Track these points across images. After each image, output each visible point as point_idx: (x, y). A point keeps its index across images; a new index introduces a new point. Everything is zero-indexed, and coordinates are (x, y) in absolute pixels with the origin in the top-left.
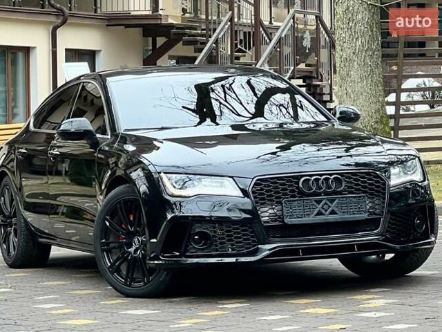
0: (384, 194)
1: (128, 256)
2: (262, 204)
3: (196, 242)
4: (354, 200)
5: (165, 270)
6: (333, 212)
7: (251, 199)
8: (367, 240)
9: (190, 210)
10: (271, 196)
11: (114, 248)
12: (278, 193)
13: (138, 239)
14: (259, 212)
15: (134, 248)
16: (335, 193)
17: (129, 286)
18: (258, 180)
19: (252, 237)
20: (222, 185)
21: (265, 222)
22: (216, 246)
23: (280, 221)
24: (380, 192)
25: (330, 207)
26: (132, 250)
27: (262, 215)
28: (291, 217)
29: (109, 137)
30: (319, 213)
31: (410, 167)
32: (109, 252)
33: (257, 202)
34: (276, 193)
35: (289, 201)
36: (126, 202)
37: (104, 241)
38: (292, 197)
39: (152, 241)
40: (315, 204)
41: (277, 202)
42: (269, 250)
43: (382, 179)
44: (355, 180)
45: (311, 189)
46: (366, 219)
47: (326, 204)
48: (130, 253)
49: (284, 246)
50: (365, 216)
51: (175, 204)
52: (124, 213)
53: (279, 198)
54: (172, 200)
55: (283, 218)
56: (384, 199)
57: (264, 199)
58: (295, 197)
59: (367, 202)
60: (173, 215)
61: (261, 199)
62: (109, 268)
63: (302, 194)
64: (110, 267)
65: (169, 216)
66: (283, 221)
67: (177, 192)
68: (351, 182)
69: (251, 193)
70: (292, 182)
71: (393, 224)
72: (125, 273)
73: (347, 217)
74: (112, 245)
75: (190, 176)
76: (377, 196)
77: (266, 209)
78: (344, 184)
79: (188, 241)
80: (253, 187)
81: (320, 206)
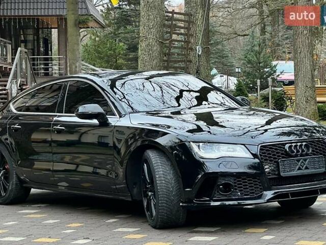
2: (266, 163)
3: (221, 190)
4: (317, 159)
7: (259, 159)
14: (265, 169)
16: (307, 155)
18: (261, 146)
19: (260, 186)
21: (268, 175)
25: (304, 164)
28: (284, 171)
30: (299, 169)
33: (263, 162)
35: (282, 161)
38: (283, 157)
41: (275, 162)
45: (294, 152)
50: (323, 170)
53: (276, 158)
55: (279, 173)
57: (267, 160)
68: (313, 148)
69: (259, 156)
70: (281, 147)
73: (314, 171)
77: (268, 167)
78: (311, 148)
80: (260, 151)
81: (299, 164)
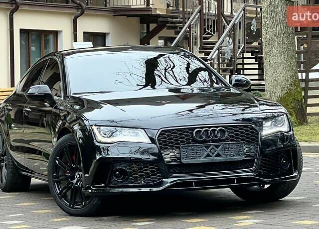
0: (257, 141)
1: (72, 186)
2: (165, 149)
3: (117, 177)
4: (235, 146)
5: (96, 197)
6: (218, 155)
7: (157, 145)
8: (244, 175)
9: (114, 153)
10: (172, 143)
11: (62, 180)
12: (178, 140)
13: (79, 173)
14: (163, 155)
15: (76, 180)
16: (220, 140)
17: (72, 208)
18: (162, 131)
19: (158, 173)
20: (137, 135)
21: (167, 162)
22: (132, 179)
23: (178, 162)
24: (254, 140)
25: (216, 151)
26: (74, 181)
27: (165, 156)
28: (187, 158)
29: (62, 98)
30: (208, 156)
31: (280, 121)
32: (58, 183)
33: (161, 147)
34: (176, 140)
35: (185, 147)
36: (70, 146)
37: (55, 174)
38: (187, 143)
39: (86, 175)
40: (205, 149)
41: (177, 147)
42: (171, 182)
43: (256, 130)
44: (235, 131)
45: (202, 138)
46: (243, 160)
47: (213, 148)
48: (73, 184)
49: (181, 180)
50: (242, 157)
51: (103, 148)
52: (69, 155)
53: (178, 144)
54: (102, 145)
55: (180, 159)
56: (257, 145)
57: (166, 145)
58: (190, 143)
59: (245, 147)
60: (101, 156)
61: (164, 145)
62: (58, 194)
63: (195, 141)
64: (60, 193)
65: (98, 157)
66: (181, 162)
67: (104, 140)
68: (232, 132)
69: (157, 141)
70: (188, 132)
71: (264, 163)
72: (69, 198)
73: (229, 158)
74: (61, 178)
75: (117, 128)
76: (252, 143)
77: (168, 153)
78: (227, 133)
79: (111, 176)
80: (159, 136)
81: (209, 150)
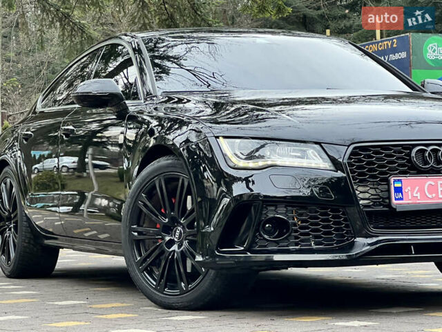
2: (361, 181)
7: (346, 174)
12: (384, 166)
14: (357, 192)
18: (355, 148)
19: (347, 226)
20: (304, 155)
21: (365, 206)
22: (296, 238)
23: (384, 206)
27: (361, 196)
29: (142, 102)
33: (354, 178)
42: (369, 244)
45: (427, 163)
54: (236, 173)
55: (390, 202)
61: (360, 174)
67: (242, 164)
79: (257, 231)
